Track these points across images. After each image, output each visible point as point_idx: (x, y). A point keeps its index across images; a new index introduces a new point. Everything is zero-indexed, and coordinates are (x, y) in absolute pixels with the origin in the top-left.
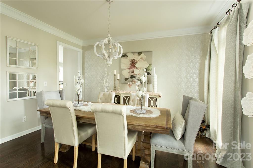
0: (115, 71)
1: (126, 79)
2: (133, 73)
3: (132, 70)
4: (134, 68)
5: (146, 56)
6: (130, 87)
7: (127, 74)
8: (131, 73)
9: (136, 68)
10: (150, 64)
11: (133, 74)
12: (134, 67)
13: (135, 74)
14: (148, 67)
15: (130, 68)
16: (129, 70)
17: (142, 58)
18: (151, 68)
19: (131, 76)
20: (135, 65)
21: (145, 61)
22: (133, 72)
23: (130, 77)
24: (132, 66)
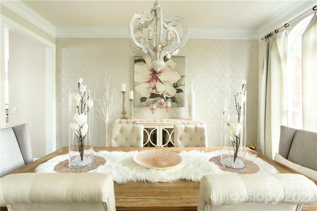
0: (124, 85)
1: (143, 99)
2: (154, 90)
3: (153, 85)
4: (156, 81)
5: (175, 63)
6: (153, 113)
7: (144, 90)
8: (151, 89)
9: (160, 81)
10: (183, 77)
11: (154, 92)
12: (157, 79)
13: (158, 90)
14: (179, 80)
15: (149, 82)
16: (147, 85)
17: (169, 66)
18: (183, 83)
19: (152, 93)
20: (159, 77)
21: (174, 71)
22: (155, 88)
23: (149, 95)
24: (153, 77)
